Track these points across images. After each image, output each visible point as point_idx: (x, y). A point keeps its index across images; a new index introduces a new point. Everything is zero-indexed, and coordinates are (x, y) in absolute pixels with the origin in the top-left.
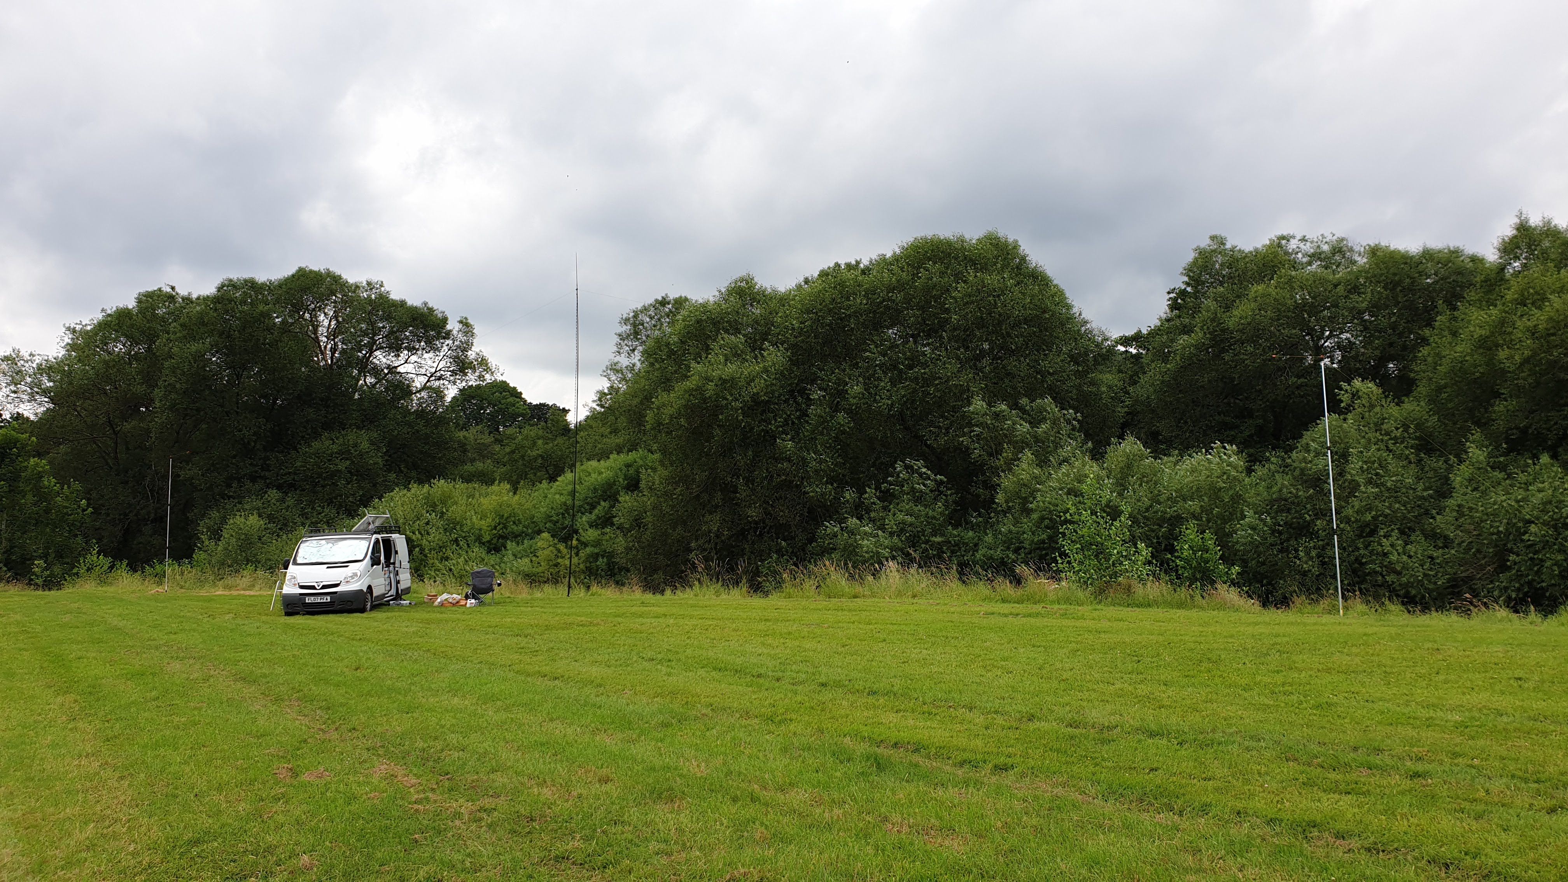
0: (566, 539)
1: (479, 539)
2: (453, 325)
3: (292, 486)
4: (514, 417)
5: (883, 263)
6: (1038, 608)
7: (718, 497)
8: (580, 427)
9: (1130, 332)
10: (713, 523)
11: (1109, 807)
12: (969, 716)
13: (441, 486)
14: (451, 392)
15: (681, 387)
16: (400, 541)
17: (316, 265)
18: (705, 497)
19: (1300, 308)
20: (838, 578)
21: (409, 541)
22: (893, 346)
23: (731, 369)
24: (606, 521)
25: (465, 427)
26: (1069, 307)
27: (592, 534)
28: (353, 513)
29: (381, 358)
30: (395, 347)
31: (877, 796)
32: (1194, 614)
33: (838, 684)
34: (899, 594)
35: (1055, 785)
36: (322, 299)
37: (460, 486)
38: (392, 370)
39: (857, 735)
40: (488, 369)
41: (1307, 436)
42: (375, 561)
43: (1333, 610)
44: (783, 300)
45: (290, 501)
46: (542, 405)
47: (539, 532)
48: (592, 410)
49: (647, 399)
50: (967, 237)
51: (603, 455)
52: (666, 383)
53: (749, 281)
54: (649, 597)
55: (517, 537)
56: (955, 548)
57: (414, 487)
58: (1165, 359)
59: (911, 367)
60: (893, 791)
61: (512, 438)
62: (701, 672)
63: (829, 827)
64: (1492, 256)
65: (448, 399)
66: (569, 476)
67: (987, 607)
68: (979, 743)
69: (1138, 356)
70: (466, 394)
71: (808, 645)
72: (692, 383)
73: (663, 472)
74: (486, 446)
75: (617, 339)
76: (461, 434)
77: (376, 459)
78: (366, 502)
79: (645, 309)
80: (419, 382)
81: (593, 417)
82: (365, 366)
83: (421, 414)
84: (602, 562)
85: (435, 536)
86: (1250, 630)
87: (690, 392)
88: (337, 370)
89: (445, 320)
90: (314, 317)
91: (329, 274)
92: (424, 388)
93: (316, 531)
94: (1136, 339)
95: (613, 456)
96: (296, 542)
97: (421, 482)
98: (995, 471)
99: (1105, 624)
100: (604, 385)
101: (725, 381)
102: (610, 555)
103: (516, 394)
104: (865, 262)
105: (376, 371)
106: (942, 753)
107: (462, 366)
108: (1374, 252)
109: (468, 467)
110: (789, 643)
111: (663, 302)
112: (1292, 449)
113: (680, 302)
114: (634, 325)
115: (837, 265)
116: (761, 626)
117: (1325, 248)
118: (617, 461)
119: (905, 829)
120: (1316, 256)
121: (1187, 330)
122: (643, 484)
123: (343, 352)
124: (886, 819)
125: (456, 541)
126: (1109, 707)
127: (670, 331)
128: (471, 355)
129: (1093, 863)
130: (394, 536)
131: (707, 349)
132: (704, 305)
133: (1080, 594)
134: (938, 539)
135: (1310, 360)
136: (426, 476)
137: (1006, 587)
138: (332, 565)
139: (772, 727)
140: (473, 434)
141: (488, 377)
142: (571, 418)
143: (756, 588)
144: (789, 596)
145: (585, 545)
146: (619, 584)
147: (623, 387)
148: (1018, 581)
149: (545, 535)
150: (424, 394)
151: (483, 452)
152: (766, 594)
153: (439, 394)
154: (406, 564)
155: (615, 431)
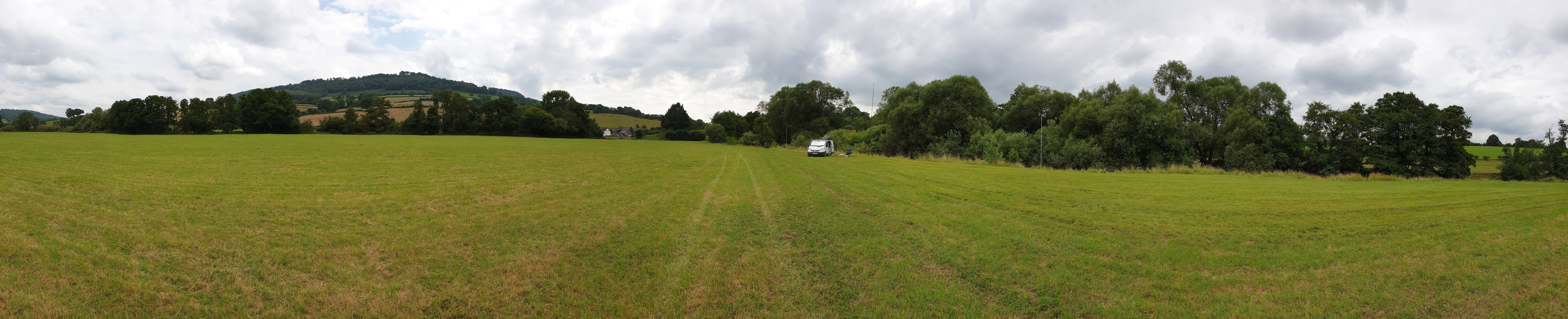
0: (868, 144)
1: (849, 142)
2: (845, 93)
3: (810, 130)
4: (857, 115)
5: (947, 81)
6: (977, 166)
7: (904, 137)
8: (872, 118)
9: (1001, 104)
10: (903, 142)
11: (989, 209)
12: (959, 188)
13: (841, 130)
14: (844, 109)
15: (896, 109)
16: (832, 142)
17: (816, 80)
18: (901, 136)
19: (1039, 102)
20: (931, 157)
21: (834, 142)
22: (948, 102)
23: (909, 105)
24: (877, 140)
25: (846, 117)
26: (988, 96)
27: (874, 143)
28: (822, 136)
29: (829, 101)
30: (832, 98)
31: (937, 205)
32: (1010, 168)
33: (930, 180)
34: (945, 161)
35: (977, 204)
36: (817, 87)
37: (845, 130)
38: (831, 103)
39: (933, 192)
40: (852, 104)
41: (1038, 131)
42: (827, 146)
43: (1039, 168)
44: (923, 88)
45: (810, 132)
46: (864, 112)
47: (862, 142)
48: (875, 114)
49: (888, 111)
50: (968, 76)
51: (877, 125)
52: (893, 108)
53: (914, 83)
54: (887, 158)
55: (857, 142)
56: (960, 151)
57: (835, 130)
58: (1009, 110)
59: (951, 108)
60: (941, 204)
61: (856, 120)
62: (898, 175)
63: (926, 211)
64: (1077, 96)
65: (843, 110)
66: (869, 129)
67: (966, 165)
68: (961, 194)
69: (1003, 109)
70: (847, 109)
71: (923, 171)
72: (899, 108)
73: (891, 129)
74: (851, 122)
75: (882, 97)
76: (846, 119)
77: (827, 124)
78: (825, 133)
79: (889, 89)
80: (837, 106)
81: (875, 116)
82: (826, 102)
83: (837, 114)
84: (876, 149)
85: (839, 141)
86: (1022, 172)
87: (898, 110)
88: (820, 103)
89: (843, 92)
90: (815, 92)
91: (819, 81)
92: (838, 108)
93: (815, 139)
94: (1002, 105)
95: (880, 125)
96: (811, 142)
97: (836, 129)
98: (970, 134)
99: (990, 170)
100: (878, 108)
101: (907, 108)
102: (878, 148)
103: (858, 110)
104: (942, 80)
105: (828, 104)
106: (953, 196)
107: (846, 102)
108: (1055, 91)
109: (847, 126)
110: (919, 171)
111: (893, 88)
112: (1034, 134)
113: (897, 88)
114: (886, 93)
115: (936, 80)
116: (913, 166)
117: (1045, 89)
118: (880, 126)
119: (943, 212)
120: (1043, 91)
121: (1014, 104)
122: (886, 132)
123: (821, 99)
124: (939, 210)
125: (844, 142)
126: (990, 187)
127: (895, 95)
128: (848, 100)
129: (984, 221)
130: (831, 141)
131: (903, 100)
132: (903, 89)
133: (986, 163)
134: (956, 149)
135: (1040, 114)
136: (838, 128)
137: (971, 161)
138: (818, 146)
139: (914, 188)
140: (847, 119)
141: (852, 106)
142: (870, 116)
143: (912, 158)
144: (920, 160)
145: (872, 145)
146: (880, 154)
147: (883, 108)
148: (973, 159)
149: (863, 142)
150: (838, 109)
151: (850, 123)
152: (914, 159)
153: (841, 109)
154: (833, 147)
155: (880, 119)
